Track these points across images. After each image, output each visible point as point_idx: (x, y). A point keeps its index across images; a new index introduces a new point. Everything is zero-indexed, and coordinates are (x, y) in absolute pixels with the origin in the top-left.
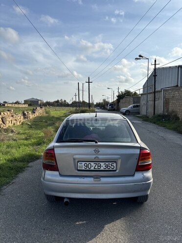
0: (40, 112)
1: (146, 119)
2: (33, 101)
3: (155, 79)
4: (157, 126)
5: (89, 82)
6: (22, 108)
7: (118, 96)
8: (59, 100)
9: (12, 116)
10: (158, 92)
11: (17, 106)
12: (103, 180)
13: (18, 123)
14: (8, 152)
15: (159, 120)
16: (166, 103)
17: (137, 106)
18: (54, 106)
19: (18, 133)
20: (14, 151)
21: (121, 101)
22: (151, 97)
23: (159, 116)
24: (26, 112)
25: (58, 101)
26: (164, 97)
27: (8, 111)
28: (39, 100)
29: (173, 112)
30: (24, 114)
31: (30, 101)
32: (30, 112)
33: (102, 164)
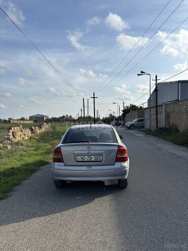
0: (46, 127)
1: (149, 132)
2: (38, 117)
3: (157, 93)
4: (158, 139)
5: (94, 98)
6: (27, 124)
7: (123, 111)
8: (65, 115)
9: (21, 131)
10: (159, 106)
11: (22, 122)
12: (93, 168)
13: (26, 138)
14: (22, 160)
15: (161, 133)
16: (168, 116)
17: (142, 120)
18: (60, 122)
19: (28, 146)
20: (26, 158)
21: (127, 115)
22: (153, 111)
23: (161, 129)
24: (33, 128)
25: (64, 117)
26: (166, 111)
27: (18, 126)
28: (44, 116)
29: (174, 125)
30: (32, 130)
31: (36, 117)
32: (37, 128)
33: (93, 157)
